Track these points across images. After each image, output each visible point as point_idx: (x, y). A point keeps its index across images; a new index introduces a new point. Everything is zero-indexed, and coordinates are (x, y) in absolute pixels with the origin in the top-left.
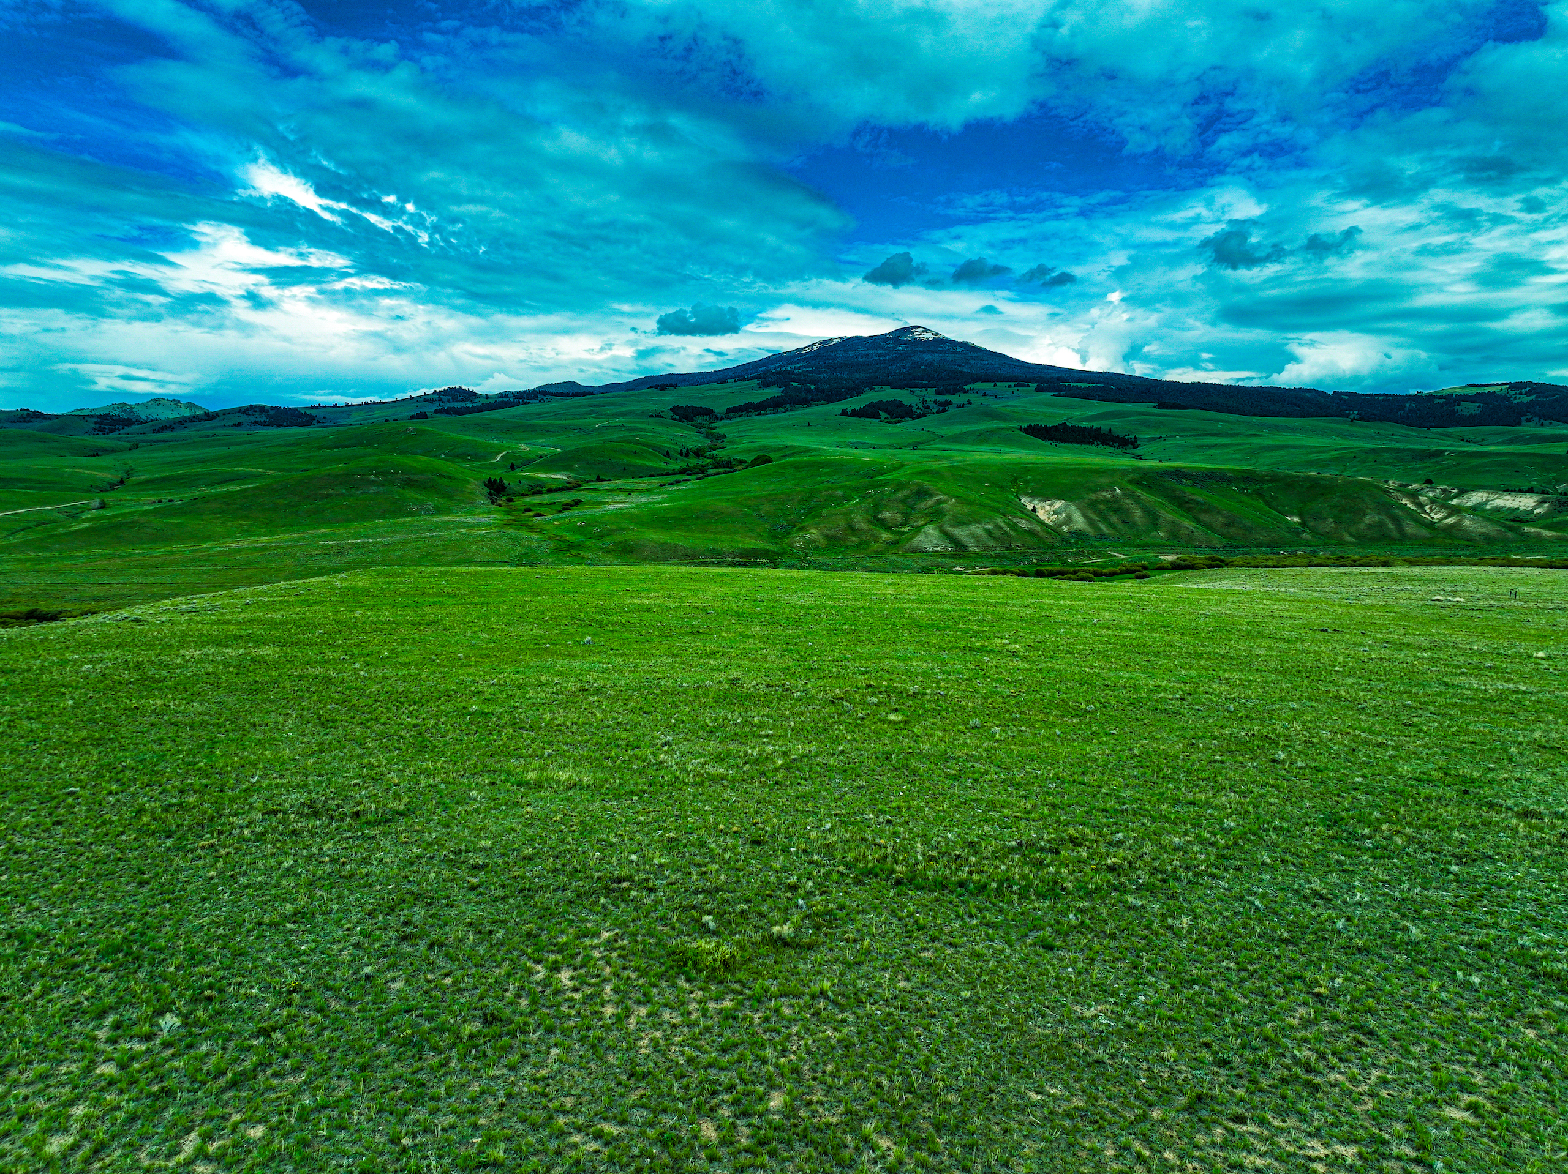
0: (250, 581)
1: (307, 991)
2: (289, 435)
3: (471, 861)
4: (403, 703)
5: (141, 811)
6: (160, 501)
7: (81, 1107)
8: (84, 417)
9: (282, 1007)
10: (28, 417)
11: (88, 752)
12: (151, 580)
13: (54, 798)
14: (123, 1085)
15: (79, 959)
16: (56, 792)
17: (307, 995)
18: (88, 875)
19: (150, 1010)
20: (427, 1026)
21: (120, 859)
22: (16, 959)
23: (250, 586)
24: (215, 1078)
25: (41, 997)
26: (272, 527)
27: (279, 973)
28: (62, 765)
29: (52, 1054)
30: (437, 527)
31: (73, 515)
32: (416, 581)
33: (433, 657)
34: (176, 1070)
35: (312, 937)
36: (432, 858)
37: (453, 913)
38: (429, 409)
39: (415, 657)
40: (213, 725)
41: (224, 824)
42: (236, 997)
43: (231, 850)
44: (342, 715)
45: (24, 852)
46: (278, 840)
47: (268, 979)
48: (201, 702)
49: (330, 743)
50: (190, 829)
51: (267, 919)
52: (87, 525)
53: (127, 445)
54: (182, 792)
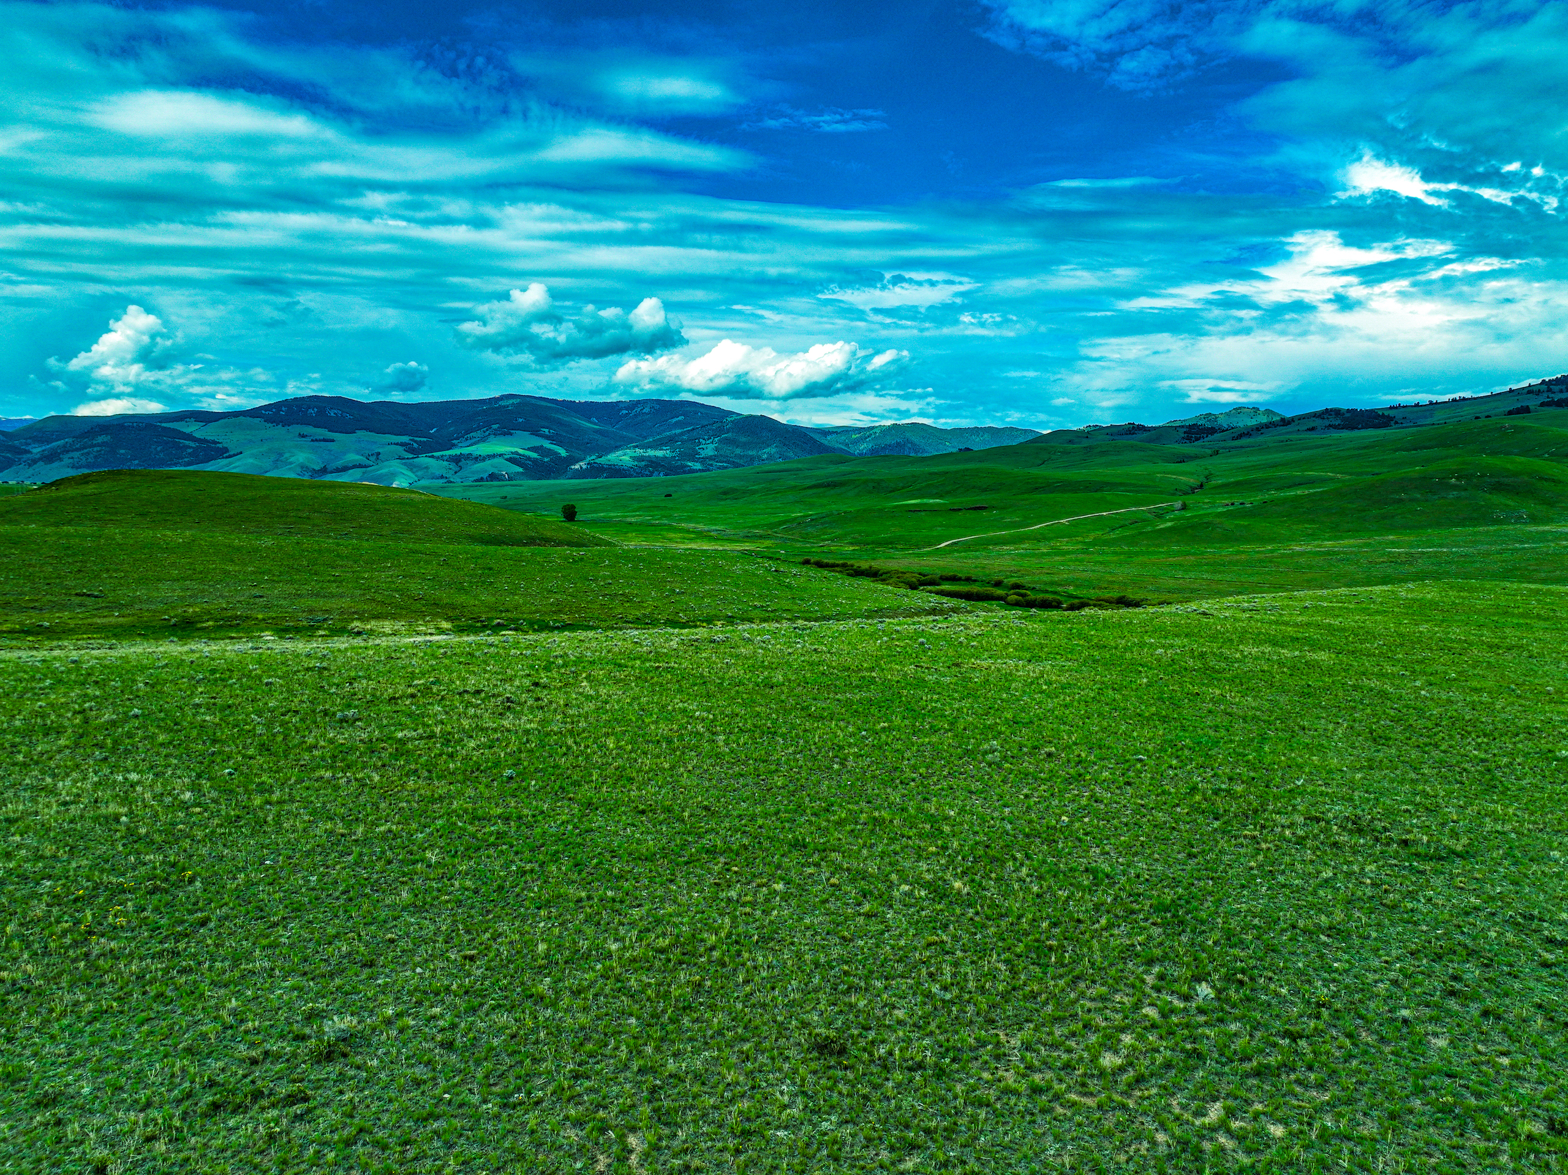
0: (1310, 584)
1: (1336, 1011)
2: (1364, 438)
3: (1546, 933)
4: (1469, 733)
5: (1194, 789)
6: (1233, 504)
7: (1129, 1037)
8: (1176, 427)
9: (1309, 1016)
10: (1134, 429)
11: (1155, 727)
12: (1218, 577)
13: (1127, 761)
14: (1163, 1032)
15: (1136, 907)
16: (1128, 757)
17: (1336, 1014)
18: (1148, 836)
19: (1189, 974)
20: (1473, 1101)
21: (1174, 828)
22: (1090, 890)
23: (1309, 588)
24: (1241, 1060)
25: (1106, 929)
26: (1337, 531)
27: (1309, 982)
28: (1135, 734)
29: (1111, 981)
30: (1530, 538)
31: (1159, 515)
32: (1497, 598)
33: (1513, 686)
34: (1208, 1038)
35: (1346, 957)
36: (1494, 914)
37: (1517, 986)
38: (1533, 402)
39: (1490, 684)
40: (1264, 721)
41: (1266, 819)
42: (1266, 990)
43: (1271, 845)
44: (1397, 733)
45: (1102, 802)
46: (1318, 848)
47: (1298, 984)
48: (1255, 698)
49: (1381, 761)
50: (1236, 816)
51: (1301, 924)
52: (1169, 524)
53: (1209, 452)
54: (1231, 779)
